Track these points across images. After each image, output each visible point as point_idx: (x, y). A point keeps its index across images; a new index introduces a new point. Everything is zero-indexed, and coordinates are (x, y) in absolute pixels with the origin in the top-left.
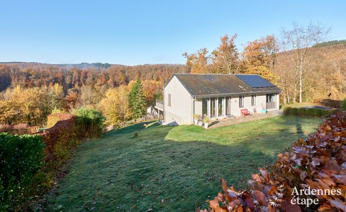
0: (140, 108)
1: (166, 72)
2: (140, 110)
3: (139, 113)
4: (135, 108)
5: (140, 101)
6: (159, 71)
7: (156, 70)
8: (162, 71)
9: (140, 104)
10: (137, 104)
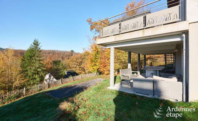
0: (38, 74)
1: (57, 55)
2: (37, 76)
3: (35, 79)
4: (30, 74)
5: (37, 66)
6: (52, 54)
7: (49, 53)
8: (54, 54)
9: (38, 68)
10: (34, 68)
